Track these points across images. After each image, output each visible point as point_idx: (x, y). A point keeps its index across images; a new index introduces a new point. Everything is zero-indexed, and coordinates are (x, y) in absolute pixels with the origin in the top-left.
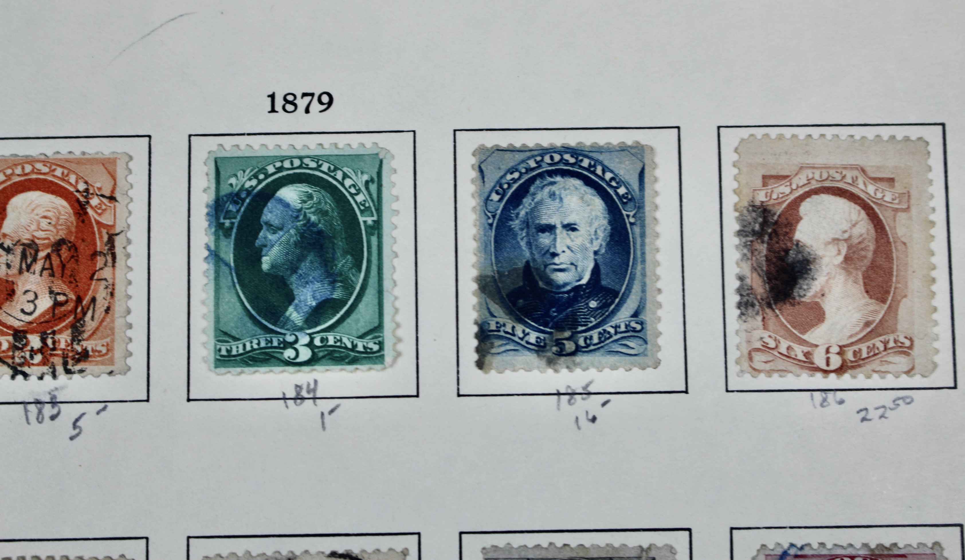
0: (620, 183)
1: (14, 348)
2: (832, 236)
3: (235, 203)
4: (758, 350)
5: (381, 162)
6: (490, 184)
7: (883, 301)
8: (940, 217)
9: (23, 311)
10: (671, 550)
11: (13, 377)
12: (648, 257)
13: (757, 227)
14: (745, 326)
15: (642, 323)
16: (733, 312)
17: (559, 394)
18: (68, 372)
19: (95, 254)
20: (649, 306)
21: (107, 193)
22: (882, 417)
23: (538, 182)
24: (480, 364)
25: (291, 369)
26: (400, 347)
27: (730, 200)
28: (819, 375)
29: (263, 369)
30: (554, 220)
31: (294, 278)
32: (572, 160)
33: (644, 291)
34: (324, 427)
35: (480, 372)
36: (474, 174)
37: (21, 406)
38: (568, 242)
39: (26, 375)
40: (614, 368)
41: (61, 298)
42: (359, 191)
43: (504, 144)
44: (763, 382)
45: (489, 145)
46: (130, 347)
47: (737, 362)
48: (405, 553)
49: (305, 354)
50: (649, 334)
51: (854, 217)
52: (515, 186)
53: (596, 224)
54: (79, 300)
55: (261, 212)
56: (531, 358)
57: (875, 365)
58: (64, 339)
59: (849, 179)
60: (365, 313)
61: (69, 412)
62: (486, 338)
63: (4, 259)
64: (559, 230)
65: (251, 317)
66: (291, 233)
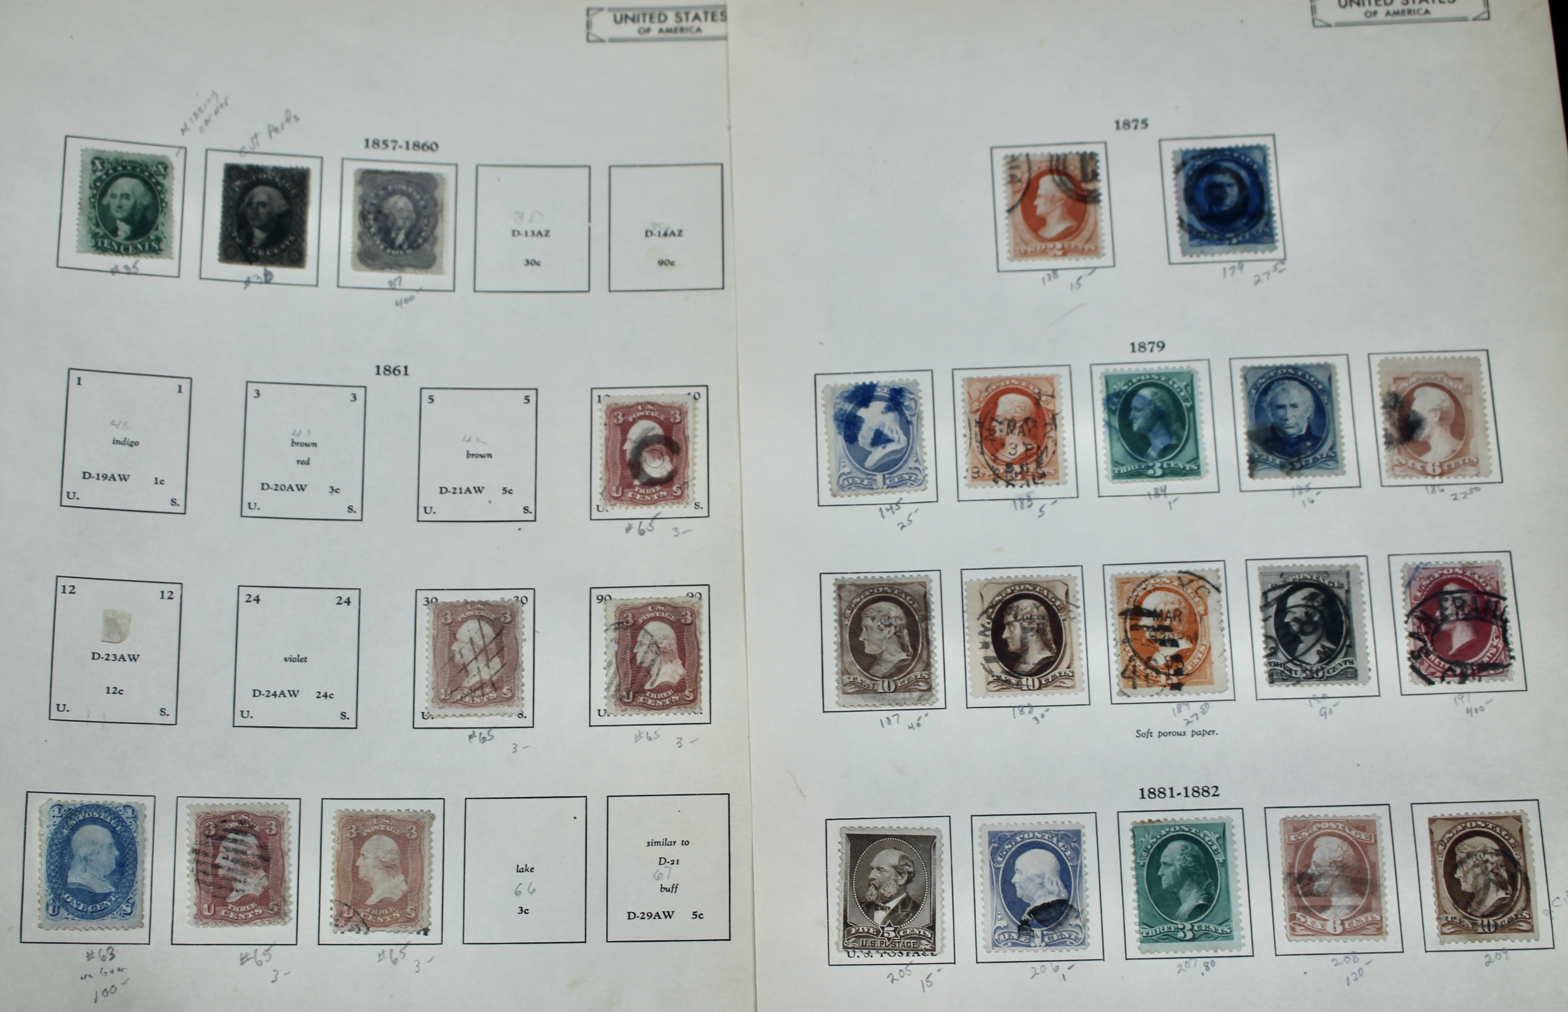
0: (1319, 383)
1: (1007, 472)
2: (1431, 407)
3: (1117, 397)
4: (1396, 465)
5: (1192, 376)
6: (1250, 384)
7: (1461, 439)
8: (1488, 397)
9: (1010, 454)
10: (1357, 567)
11: (1007, 486)
12: (1336, 420)
13: (1392, 404)
14: (1389, 453)
15: (1335, 453)
16: (1382, 447)
17: (1293, 489)
18: (1035, 483)
19: (1045, 425)
20: (1338, 445)
21: (1050, 393)
22: (1464, 497)
23: (1275, 384)
24: (1251, 475)
25: (1152, 480)
26: (1207, 467)
27: (1377, 391)
28: (1430, 478)
29: (1137, 480)
30: (1286, 402)
31: (1150, 434)
32: (1292, 372)
33: (1335, 436)
34: (1171, 509)
35: (1250, 480)
36: (1241, 380)
37: (1012, 502)
38: (1293, 412)
39: (1013, 486)
40: (1322, 475)
41: (1029, 447)
42: (1181, 391)
43: (1256, 365)
44: (1401, 481)
45: (1248, 365)
46: (1067, 470)
48: (1217, 570)
49: (1159, 472)
50: (1339, 458)
51: (1443, 397)
52: (1264, 386)
53: (1307, 404)
54: (1039, 447)
55: (1131, 402)
56: (1277, 471)
57: (1459, 471)
58: (1032, 467)
59: (1439, 379)
60: (1189, 452)
61: (1037, 504)
62: (1253, 462)
63: (998, 427)
64: (1288, 407)
65: (1130, 454)
66: (1148, 412)
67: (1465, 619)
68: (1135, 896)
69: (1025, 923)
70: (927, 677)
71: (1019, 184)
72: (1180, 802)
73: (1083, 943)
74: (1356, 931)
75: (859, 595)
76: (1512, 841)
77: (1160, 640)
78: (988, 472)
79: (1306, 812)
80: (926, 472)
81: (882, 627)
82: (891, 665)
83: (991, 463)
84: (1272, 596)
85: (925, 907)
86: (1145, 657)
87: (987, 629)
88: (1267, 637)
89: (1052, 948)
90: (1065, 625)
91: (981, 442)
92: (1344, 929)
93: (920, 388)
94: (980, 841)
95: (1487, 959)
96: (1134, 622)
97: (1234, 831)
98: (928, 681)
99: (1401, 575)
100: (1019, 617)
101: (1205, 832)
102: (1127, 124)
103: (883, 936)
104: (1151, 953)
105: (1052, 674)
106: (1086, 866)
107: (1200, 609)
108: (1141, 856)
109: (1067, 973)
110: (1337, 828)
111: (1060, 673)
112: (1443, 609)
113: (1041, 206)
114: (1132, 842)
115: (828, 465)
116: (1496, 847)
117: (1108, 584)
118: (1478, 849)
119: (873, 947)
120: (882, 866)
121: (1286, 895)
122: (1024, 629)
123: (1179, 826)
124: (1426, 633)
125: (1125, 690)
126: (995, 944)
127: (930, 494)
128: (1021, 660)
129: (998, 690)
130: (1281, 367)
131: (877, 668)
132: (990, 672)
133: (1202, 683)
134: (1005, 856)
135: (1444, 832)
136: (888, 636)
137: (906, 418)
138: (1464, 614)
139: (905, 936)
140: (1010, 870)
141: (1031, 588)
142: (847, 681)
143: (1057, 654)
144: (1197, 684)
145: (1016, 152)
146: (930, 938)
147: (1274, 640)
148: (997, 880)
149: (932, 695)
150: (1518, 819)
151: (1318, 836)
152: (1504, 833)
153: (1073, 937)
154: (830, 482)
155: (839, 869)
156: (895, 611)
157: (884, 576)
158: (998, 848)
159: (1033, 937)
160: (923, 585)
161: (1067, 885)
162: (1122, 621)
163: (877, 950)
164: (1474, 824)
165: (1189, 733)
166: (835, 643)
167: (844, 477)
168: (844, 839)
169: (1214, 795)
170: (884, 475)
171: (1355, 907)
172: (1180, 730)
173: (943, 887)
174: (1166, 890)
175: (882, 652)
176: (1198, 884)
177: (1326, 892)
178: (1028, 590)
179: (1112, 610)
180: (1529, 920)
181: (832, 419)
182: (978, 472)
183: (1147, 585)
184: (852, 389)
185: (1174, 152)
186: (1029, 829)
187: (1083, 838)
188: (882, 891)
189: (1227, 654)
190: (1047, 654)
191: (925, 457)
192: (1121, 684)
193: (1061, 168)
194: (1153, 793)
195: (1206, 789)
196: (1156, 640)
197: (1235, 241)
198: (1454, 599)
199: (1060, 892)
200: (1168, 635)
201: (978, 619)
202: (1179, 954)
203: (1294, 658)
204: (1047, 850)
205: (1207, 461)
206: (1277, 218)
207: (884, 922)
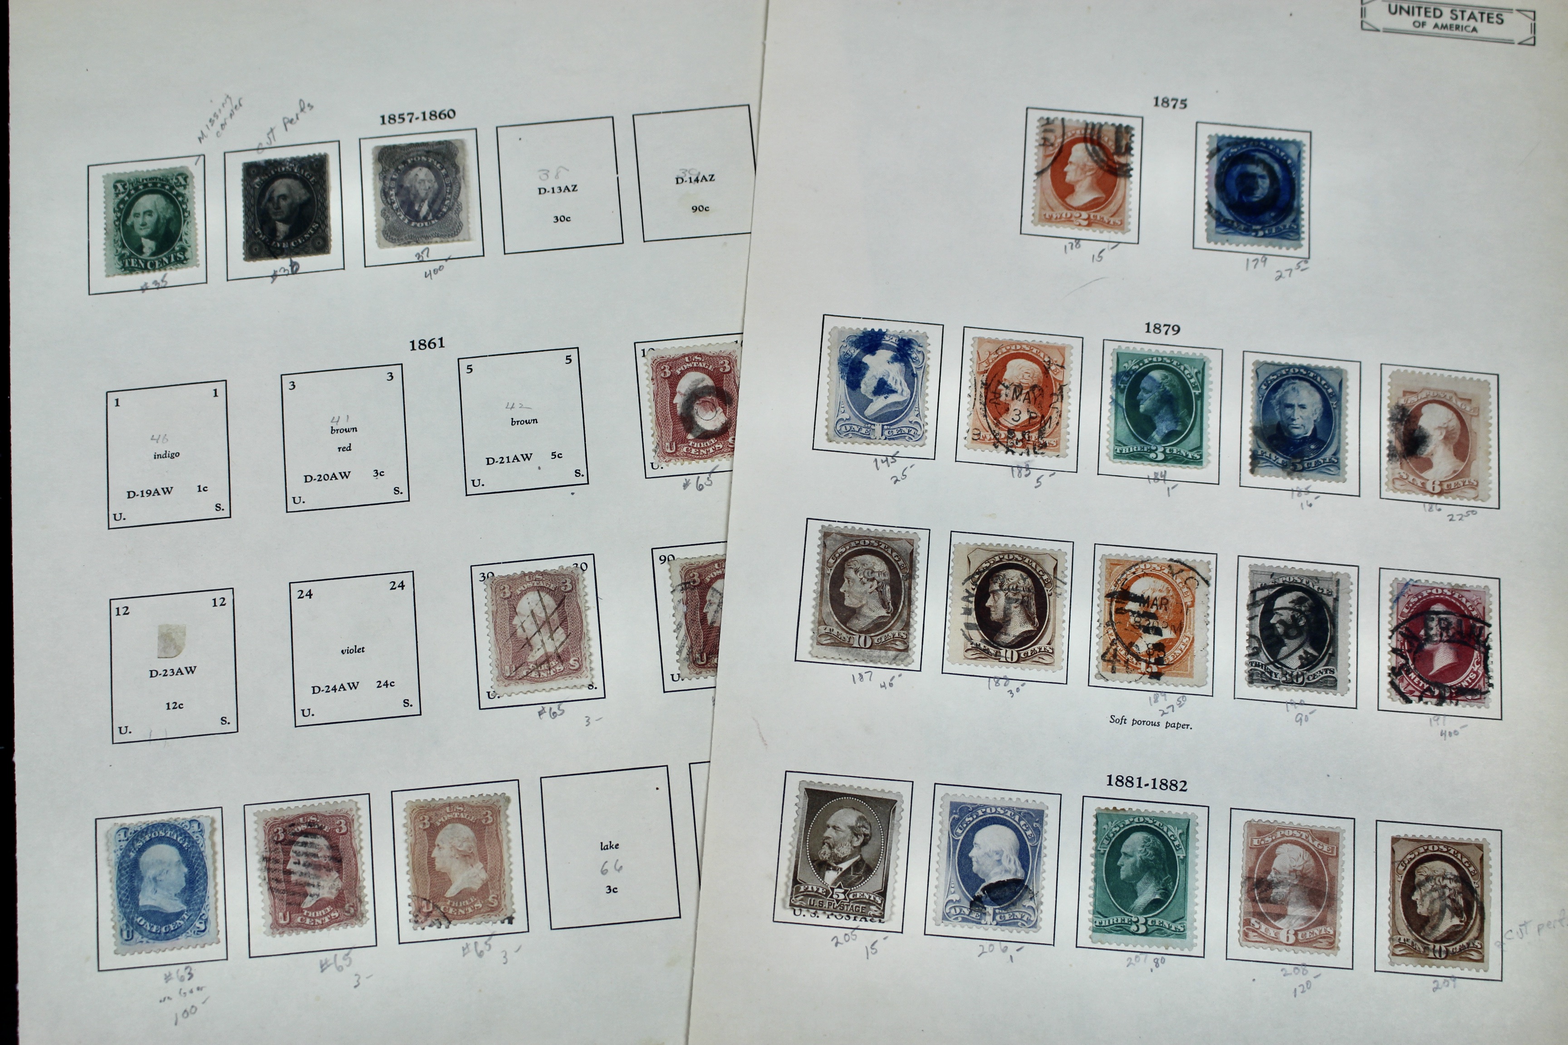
0: (1329, 387)
2: (1437, 425)
3: (1127, 376)
4: (1397, 479)
5: (1204, 363)
6: (1261, 380)
7: (1464, 461)
8: (1494, 421)
9: (1013, 420)
10: (1348, 576)
11: (1006, 453)
12: (1342, 426)
13: (1399, 417)
14: (1391, 466)
15: (1338, 459)
16: (1385, 459)
17: (1293, 491)
18: (1036, 453)
19: (1052, 394)
20: (1341, 451)
21: (1060, 364)
22: (1461, 520)
23: (1286, 382)
24: (1252, 471)
25: (1153, 464)
26: (1210, 458)
27: (1386, 402)
28: (1428, 496)
29: (1138, 462)
30: (1294, 402)
31: (1156, 418)
33: (1339, 442)
34: (1169, 495)
35: (1251, 475)
36: (1252, 374)
37: (1010, 469)
38: (1301, 414)
39: (1013, 452)
40: (1322, 480)
41: (1033, 415)
42: (1192, 377)
43: (1269, 361)
44: (1399, 496)
45: (1261, 360)
46: (1068, 444)
47: (1386, 484)
48: (1209, 563)
49: (1161, 457)
50: (1341, 466)
51: (1450, 417)
53: (1315, 407)
54: (1043, 417)
55: (1140, 383)
56: (1279, 471)
57: (1458, 492)
58: (1034, 436)
59: (1448, 397)
60: (1193, 439)
61: (1035, 474)
62: (1255, 458)
63: (1004, 392)
64: (1296, 407)
65: (1133, 435)
66: (1156, 395)
67: (1447, 641)
68: (1092, 884)
69: (978, 899)
70: (905, 637)
71: (1051, 148)
72: (1147, 793)
73: (1034, 926)
74: (1308, 943)
75: (844, 545)
76: (1472, 869)
77: (1144, 626)
78: (989, 435)
79: (1271, 817)
80: (926, 427)
81: (865, 580)
82: (870, 621)
83: (993, 427)
84: (1260, 595)
85: (878, 873)
86: (1127, 643)
87: (970, 595)
88: (1251, 636)
89: (1003, 927)
90: (1050, 600)
91: (985, 405)
92: (1297, 940)
93: (929, 341)
94: (941, 810)
95: (1435, 985)
96: (1120, 605)
97: (1197, 828)
98: (905, 641)
99: (1391, 589)
100: (1005, 587)
101: (1169, 826)
102: (1166, 102)
103: (832, 897)
104: (1102, 943)
105: (1032, 648)
106: (1045, 848)
107: (1187, 600)
108: (1102, 843)
109: (1015, 955)
110: (1300, 837)
111: (1040, 649)
112: (1428, 628)
113: (1071, 173)
114: (1094, 828)
115: (827, 409)
116: (1455, 873)
117: (1098, 564)
118: (1438, 873)
119: (821, 907)
120: (839, 825)
121: (1243, 899)
122: (1008, 599)
123: (1144, 817)
124: (1409, 651)
125: (1104, 674)
126: (946, 917)
127: (927, 451)
128: (1003, 630)
129: (975, 659)
130: (1293, 366)
131: (855, 621)
132: (969, 639)
133: (1182, 675)
134: (965, 828)
135: (1406, 852)
136: (870, 590)
137: (912, 370)
138: (1448, 636)
139: (855, 900)
140: (968, 844)
141: (1020, 559)
142: (823, 632)
143: (1039, 629)
144: (1177, 675)
145: (1052, 115)
146: (880, 905)
147: (1258, 640)
148: (954, 852)
149: (909, 656)
150: (1480, 847)
151: (1281, 843)
152: (1464, 860)
153: (1025, 919)
154: (827, 427)
155: (794, 824)
156: (880, 566)
157: (872, 528)
158: (959, 820)
159: (985, 914)
160: (911, 542)
161: (1025, 866)
162: (1108, 602)
163: (825, 911)
164: (1436, 848)
165: (1163, 725)
166: (814, 591)
167: (842, 423)
168: (802, 793)
169: (1181, 790)
170: (883, 426)
171: (1310, 919)
172: (1155, 720)
173: (899, 853)
174: (1124, 881)
175: (862, 606)
176: (1156, 879)
177: (1282, 901)
178: (1017, 560)
179: (1098, 590)
180: (1480, 950)
181: (836, 362)
182: (979, 434)
183: (1137, 570)
184: (860, 334)
185: (1210, 136)
186: (992, 804)
187: (1046, 819)
188: (835, 851)
189: (1210, 649)
190: (1029, 627)
191: (926, 413)
192: (1101, 667)
193: (1095, 138)
194: (1121, 781)
195: (1174, 782)
196: (1140, 627)
197: (1261, 233)
198: (1440, 620)
199: (1016, 871)
200: (1152, 622)
201: (963, 584)
202: (1130, 948)
203: (1276, 661)
204: (1008, 827)
205: (1210, 451)
206: (1305, 216)
207: (835, 883)
